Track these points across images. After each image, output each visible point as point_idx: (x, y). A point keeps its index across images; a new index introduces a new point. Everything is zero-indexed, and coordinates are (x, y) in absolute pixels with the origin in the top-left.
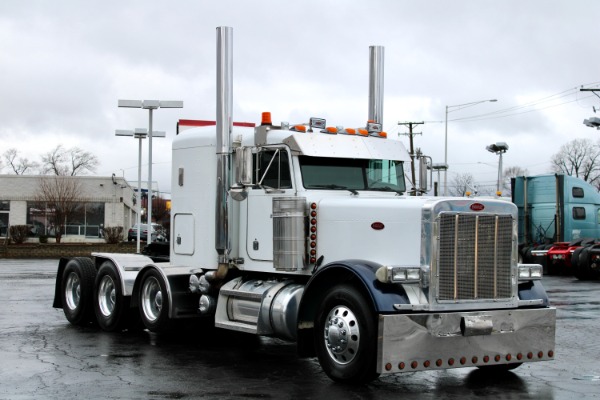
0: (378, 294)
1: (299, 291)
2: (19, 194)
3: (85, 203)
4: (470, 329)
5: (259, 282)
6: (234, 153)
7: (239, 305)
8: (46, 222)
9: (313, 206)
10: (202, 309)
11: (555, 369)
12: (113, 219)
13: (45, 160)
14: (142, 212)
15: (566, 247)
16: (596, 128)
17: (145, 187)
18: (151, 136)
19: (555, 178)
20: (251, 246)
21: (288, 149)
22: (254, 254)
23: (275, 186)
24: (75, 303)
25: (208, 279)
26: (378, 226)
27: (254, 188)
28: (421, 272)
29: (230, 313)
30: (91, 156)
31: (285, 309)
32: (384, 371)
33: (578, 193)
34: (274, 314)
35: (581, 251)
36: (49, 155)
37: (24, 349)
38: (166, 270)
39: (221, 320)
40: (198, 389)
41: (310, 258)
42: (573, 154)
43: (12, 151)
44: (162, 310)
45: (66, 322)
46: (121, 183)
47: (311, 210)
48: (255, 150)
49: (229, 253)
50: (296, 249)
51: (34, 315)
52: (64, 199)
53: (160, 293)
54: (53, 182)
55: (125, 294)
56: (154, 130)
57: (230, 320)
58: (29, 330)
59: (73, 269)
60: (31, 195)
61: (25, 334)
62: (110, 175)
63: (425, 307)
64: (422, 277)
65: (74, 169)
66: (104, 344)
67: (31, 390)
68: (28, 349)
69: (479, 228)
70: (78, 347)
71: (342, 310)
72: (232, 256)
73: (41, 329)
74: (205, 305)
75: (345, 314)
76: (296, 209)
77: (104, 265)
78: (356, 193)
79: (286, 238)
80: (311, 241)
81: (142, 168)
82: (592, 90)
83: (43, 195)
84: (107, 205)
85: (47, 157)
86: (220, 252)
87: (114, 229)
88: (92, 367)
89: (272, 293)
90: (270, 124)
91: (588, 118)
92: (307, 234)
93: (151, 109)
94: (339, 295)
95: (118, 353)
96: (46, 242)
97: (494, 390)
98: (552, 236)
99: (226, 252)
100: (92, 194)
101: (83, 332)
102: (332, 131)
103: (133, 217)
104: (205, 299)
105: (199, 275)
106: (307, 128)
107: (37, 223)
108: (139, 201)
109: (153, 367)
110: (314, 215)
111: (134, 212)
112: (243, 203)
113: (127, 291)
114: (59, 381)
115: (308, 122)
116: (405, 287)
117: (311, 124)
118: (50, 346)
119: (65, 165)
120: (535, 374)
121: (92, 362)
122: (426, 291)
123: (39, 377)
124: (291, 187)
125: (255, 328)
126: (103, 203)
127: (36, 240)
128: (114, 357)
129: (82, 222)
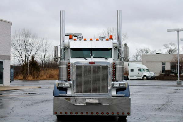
2: (168, 60)
9: (69, 63)
41: (68, 79)
69: (93, 70)
80: (68, 74)
110: (69, 66)
127: (173, 74)
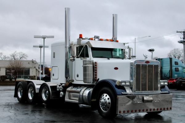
0: (117, 89)
1: (91, 90)
2: (3, 66)
3: (23, 68)
4: (145, 100)
5: (79, 87)
6: (71, 47)
7: (73, 95)
8: (11, 74)
9: (96, 63)
10: (61, 96)
11: (172, 114)
12: (32, 73)
13: (11, 56)
14: (41, 72)
15: (173, 80)
16: (181, 43)
17: (42, 64)
18: (44, 47)
19: (169, 59)
20: (76, 76)
21: (87, 45)
22: (77, 78)
23: (84, 57)
24: (21, 96)
25: (63, 86)
26: (116, 68)
27: (77, 58)
28: (130, 82)
29: (70, 97)
30: (26, 54)
31: (87, 95)
32: (119, 113)
33: (176, 63)
34: (84, 97)
35: (178, 81)
36: (12, 54)
37: (5, 109)
38: (49, 84)
39: (67, 99)
40: (60, 120)
41: (95, 79)
42: (174, 53)
43: (1, 53)
44: (48, 97)
45: (18, 102)
46: (35, 62)
47: (95, 64)
48: (77, 46)
49: (69, 78)
50: (90, 76)
51: (8, 100)
52: (17, 67)
53: (47, 91)
54: (14, 62)
55: (36, 92)
56: (45, 45)
57: (70, 99)
58: (6, 104)
59: (20, 85)
60: (7, 66)
61: (5, 105)
62: (32, 60)
63: (131, 93)
64: (130, 84)
65: (20, 58)
66: (30, 108)
67: (7, 120)
68: (6, 109)
69: (148, 69)
70: (22, 108)
71: (105, 95)
72: (70, 79)
73: (10, 104)
74: (62, 95)
75: (106, 96)
76: (90, 64)
77: (30, 83)
78: (109, 59)
79: (87, 73)
80: (95, 74)
81: (41, 58)
82: (180, 32)
83: (11, 66)
84: (30, 69)
85: (12, 55)
86: (66, 78)
87: (33, 76)
88: (26, 114)
89: (83, 90)
90: (82, 38)
91: (179, 41)
92: (94, 72)
93: (44, 38)
94: (104, 90)
95: (34, 110)
96: (12, 80)
97: (153, 119)
98: (168, 77)
99: (68, 78)
100: (26, 66)
101: (23, 104)
102: (101, 40)
103: (39, 73)
104: (62, 93)
105: (60, 86)
106: (94, 39)
107: (9, 75)
108: (40, 68)
109: (46, 113)
110: (96, 65)
111: (39, 71)
112: (74, 62)
113: (37, 91)
114: (16, 118)
115: (94, 37)
116: (125, 87)
117: (95, 38)
118: (13, 108)
119: (18, 57)
120: (166, 115)
121: (26, 112)
122: (131, 88)
123: (9, 116)
124: (89, 57)
125: (78, 101)
126: (29, 68)
127: (8, 80)
128: (33, 111)
129: (23, 74)
